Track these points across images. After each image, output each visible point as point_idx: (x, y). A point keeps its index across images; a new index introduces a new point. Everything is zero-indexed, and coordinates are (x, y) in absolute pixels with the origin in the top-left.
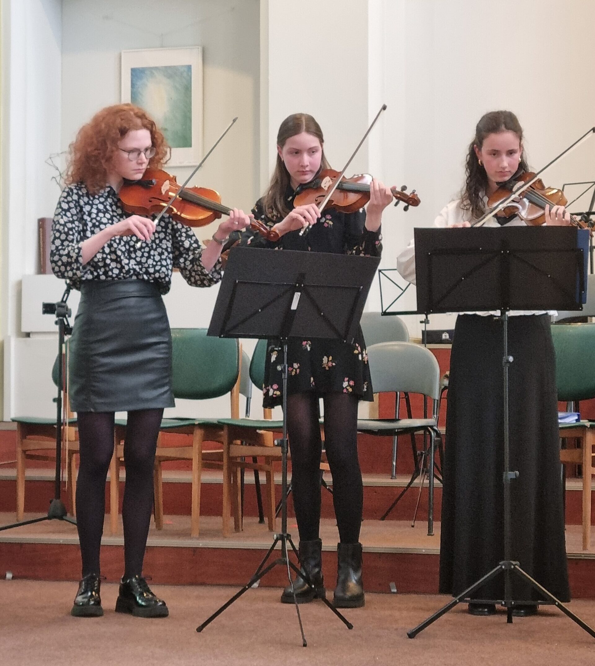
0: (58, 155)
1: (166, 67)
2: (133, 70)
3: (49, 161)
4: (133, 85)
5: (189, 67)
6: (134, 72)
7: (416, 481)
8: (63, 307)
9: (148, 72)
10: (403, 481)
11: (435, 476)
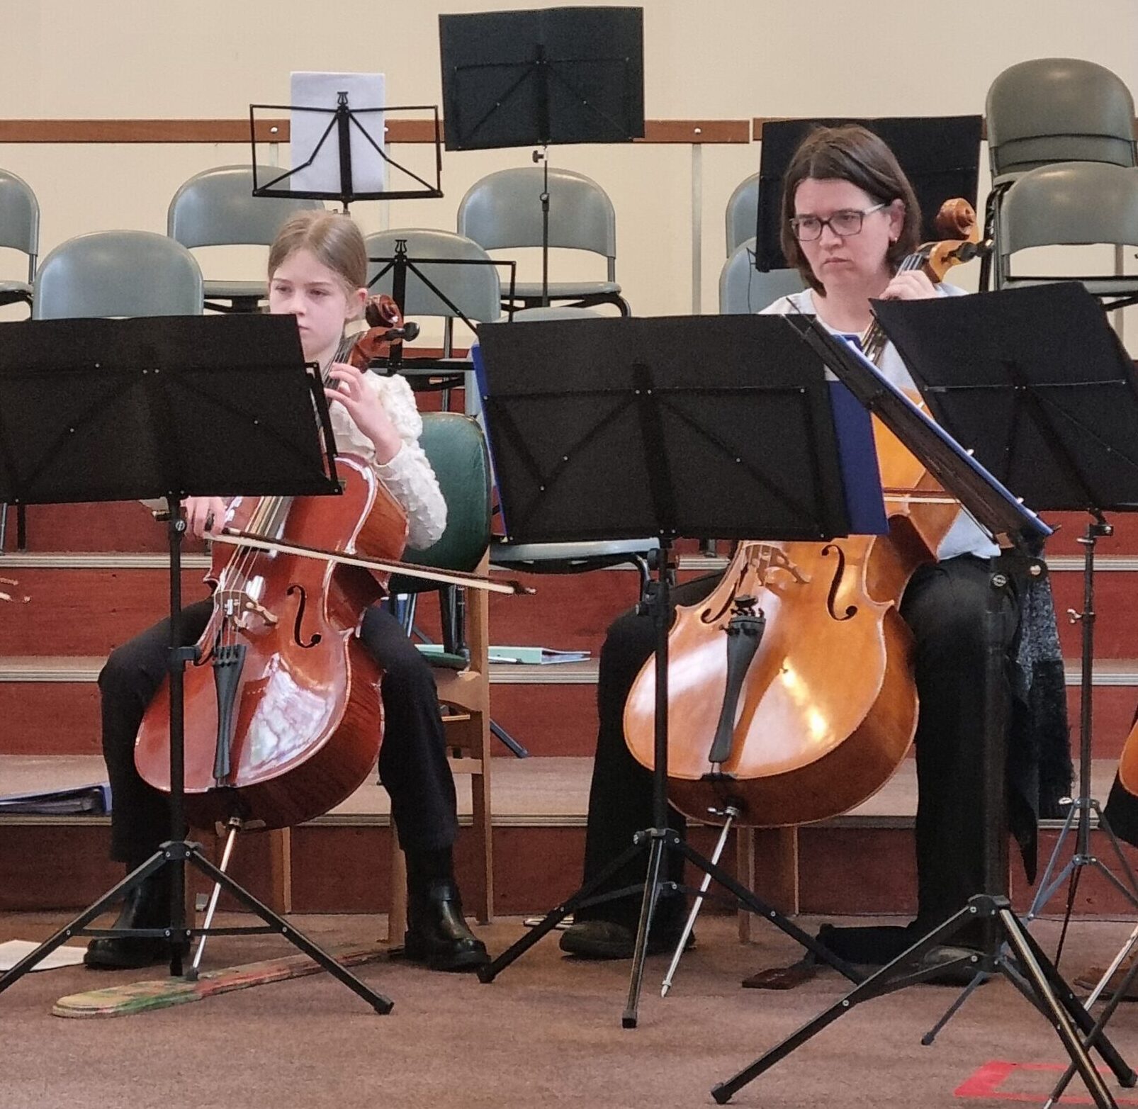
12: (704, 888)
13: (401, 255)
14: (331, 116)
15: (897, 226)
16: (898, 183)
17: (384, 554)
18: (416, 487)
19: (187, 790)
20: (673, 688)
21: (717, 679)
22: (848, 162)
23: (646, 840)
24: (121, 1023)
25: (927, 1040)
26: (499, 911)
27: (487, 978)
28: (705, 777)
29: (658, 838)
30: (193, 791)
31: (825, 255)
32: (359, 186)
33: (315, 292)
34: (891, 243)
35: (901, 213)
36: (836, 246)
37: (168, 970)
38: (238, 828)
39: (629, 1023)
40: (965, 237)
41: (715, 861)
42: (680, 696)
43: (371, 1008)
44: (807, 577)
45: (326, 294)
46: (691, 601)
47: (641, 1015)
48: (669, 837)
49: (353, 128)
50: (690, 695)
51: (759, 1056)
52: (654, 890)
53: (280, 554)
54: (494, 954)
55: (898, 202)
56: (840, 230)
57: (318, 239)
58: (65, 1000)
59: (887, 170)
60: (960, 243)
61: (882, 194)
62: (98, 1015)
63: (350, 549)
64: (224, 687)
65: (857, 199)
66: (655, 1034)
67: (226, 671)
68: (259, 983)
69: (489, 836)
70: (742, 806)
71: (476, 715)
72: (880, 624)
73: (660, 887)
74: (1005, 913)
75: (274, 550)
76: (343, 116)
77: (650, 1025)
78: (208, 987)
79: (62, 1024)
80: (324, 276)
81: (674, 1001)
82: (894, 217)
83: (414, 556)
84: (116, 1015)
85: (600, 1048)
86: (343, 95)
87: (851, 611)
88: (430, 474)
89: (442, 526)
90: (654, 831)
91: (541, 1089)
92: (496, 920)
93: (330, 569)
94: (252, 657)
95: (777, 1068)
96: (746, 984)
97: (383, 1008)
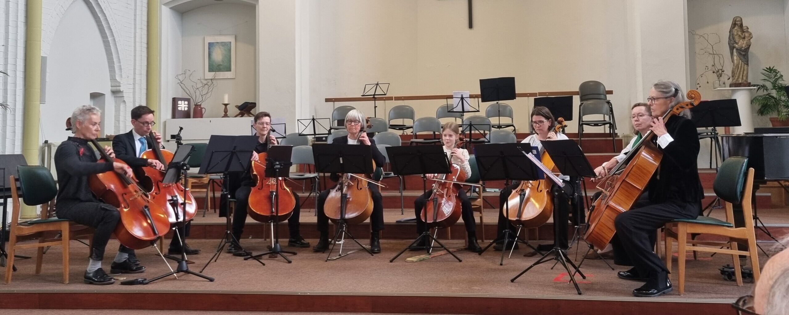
0: (180, 75)
1: (222, 42)
2: (209, 43)
3: (177, 77)
4: (209, 49)
5: (230, 42)
6: (210, 44)
7: (311, 194)
8: (178, 136)
9: (215, 44)
10: (307, 194)
11: (318, 193)
12: (516, 240)
13: (471, 124)
14: (460, 99)
15: (550, 123)
16: (550, 116)
17: (462, 181)
18: (467, 169)
19: (428, 222)
20: (509, 207)
21: (518, 204)
22: (541, 113)
23: (505, 232)
24: (416, 264)
25: (552, 269)
26: (486, 239)
27: (480, 254)
28: (516, 220)
29: (507, 231)
30: (429, 222)
31: (537, 128)
32: (465, 110)
33: (450, 136)
34: (549, 126)
35: (551, 121)
36: (539, 127)
37: (427, 252)
38: (437, 229)
39: (501, 265)
40: (562, 124)
41: (518, 235)
42: (511, 208)
43: (458, 261)
44: (534, 185)
45: (452, 136)
46: (514, 189)
47: (504, 263)
48: (509, 231)
49: (464, 101)
50: (513, 207)
51: (522, 272)
52: (506, 241)
53: (444, 182)
54: (483, 249)
55: (550, 119)
56: (540, 124)
57: (450, 127)
58: (408, 259)
59: (549, 114)
60: (561, 125)
61: (547, 118)
62: (413, 262)
63: (455, 180)
64: (435, 204)
65: (543, 119)
66: (505, 267)
67: (435, 202)
68: (441, 255)
69: (483, 227)
70: (523, 225)
71: (480, 206)
72: (546, 193)
73: (508, 240)
74: (560, 250)
75: (443, 181)
76: (462, 99)
77: (505, 265)
78: (432, 256)
79: (407, 264)
80: (452, 133)
81: (511, 260)
82: (550, 122)
83: (467, 181)
84: (416, 262)
85: (495, 270)
86: (462, 95)
87: (541, 191)
88: (469, 167)
89: (470, 176)
90: (506, 230)
91: (482, 279)
92: (485, 241)
93: (452, 183)
94: (439, 199)
95: (524, 275)
96: (524, 256)
97: (460, 261)
